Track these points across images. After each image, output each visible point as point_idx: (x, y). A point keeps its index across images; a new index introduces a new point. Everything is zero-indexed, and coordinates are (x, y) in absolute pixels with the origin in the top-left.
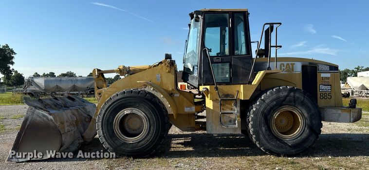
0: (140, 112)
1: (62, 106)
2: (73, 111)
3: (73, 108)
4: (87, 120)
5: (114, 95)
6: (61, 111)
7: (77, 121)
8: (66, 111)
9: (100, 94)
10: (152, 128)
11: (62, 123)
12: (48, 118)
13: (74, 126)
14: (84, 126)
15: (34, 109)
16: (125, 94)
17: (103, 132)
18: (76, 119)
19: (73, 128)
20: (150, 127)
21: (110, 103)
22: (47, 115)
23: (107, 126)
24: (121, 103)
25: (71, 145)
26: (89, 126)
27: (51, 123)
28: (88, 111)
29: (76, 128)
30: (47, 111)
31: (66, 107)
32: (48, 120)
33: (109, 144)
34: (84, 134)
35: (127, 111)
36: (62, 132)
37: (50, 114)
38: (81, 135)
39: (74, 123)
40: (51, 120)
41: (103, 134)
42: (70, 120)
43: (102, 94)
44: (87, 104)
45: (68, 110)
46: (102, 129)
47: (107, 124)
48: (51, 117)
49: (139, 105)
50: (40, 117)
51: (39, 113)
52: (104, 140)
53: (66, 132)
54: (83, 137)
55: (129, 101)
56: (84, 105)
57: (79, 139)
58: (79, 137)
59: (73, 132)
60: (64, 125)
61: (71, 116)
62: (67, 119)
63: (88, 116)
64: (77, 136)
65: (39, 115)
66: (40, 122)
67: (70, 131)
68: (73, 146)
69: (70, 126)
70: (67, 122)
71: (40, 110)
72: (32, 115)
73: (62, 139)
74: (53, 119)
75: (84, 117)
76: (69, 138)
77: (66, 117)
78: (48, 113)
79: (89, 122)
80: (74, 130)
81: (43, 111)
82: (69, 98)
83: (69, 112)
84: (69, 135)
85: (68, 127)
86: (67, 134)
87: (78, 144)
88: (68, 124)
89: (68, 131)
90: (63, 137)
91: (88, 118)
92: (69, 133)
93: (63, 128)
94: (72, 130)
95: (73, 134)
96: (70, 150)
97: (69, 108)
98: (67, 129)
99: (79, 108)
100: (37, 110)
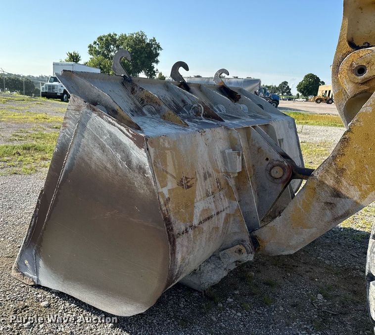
1: (198, 114)
2: (235, 135)
3: (236, 122)
4: (277, 173)
6: (192, 127)
7: (241, 177)
8: (207, 130)
9: (362, 71)
11: (186, 183)
12: (128, 159)
13: (230, 196)
15: (84, 109)
18: (239, 169)
19: (226, 203)
22: (127, 141)
25: (207, 261)
27: (138, 181)
29: (235, 204)
30: (130, 124)
31: (212, 116)
32: (129, 163)
34: (263, 233)
36: (179, 226)
37: (140, 142)
38: (252, 230)
39: (232, 183)
40: (141, 170)
42: (218, 171)
45: (218, 130)
48: (139, 155)
50: (103, 148)
51: (102, 128)
53: (195, 222)
54: (255, 242)
56: (263, 117)
57: (241, 247)
58: (243, 241)
59: (223, 221)
60: (194, 193)
61: (223, 153)
62: (209, 164)
63: (282, 159)
64: (235, 233)
65: (99, 137)
66: (101, 168)
67: (211, 217)
68: (214, 266)
69: (214, 197)
70: (205, 179)
71: (104, 116)
72: (80, 136)
73: (176, 256)
74: (148, 164)
75: (268, 162)
76: (203, 243)
77: (206, 156)
78: (131, 136)
79: (283, 182)
80: (228, 211)
81: (114, 122)
82: (225, 90)
83: (220, 138)
84: (204, 234)
85: (207, 199)
86: (201, 231)
87: (234, 264)
88: (209, 185)
89: (205, 220)
90: (178, 247)
91: (283, 168)
92: (205, 226)
93: (187, 206)
94: (219, 210)
95: (221, 229)
96: (203, 281)
97: (222, 121)
98: (201, 209)
99: (254, 127)
100: (94, 115)
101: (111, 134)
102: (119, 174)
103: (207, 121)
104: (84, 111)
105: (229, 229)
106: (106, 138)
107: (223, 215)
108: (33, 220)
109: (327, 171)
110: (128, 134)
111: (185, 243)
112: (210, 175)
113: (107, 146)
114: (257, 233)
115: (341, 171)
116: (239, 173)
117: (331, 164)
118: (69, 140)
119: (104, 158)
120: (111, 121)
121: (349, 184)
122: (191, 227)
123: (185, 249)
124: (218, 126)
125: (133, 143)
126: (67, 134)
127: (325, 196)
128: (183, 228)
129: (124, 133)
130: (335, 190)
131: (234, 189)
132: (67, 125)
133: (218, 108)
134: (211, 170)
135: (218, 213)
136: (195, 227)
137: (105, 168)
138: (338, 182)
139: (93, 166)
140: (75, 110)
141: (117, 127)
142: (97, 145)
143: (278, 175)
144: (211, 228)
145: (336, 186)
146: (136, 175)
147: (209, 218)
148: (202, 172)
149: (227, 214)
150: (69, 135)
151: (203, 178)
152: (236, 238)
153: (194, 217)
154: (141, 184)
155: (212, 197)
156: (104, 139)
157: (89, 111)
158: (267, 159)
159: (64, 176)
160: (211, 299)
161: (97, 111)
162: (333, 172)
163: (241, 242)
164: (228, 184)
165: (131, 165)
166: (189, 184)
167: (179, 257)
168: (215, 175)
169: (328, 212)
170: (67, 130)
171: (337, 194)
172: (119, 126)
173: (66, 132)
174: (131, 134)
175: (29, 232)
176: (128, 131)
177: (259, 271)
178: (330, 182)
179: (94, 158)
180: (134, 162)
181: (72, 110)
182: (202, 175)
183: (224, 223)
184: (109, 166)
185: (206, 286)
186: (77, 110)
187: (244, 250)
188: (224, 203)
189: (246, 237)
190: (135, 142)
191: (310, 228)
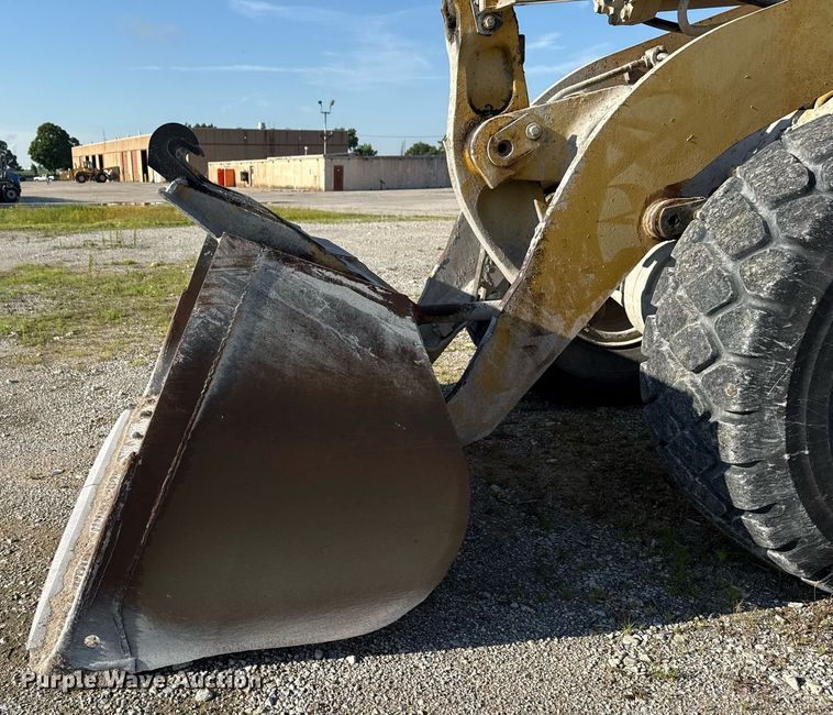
9: (501, 147)
15: (262, 260)
27: (400, 377)
32: (379, 348)
40: (406, 354)
48: (401, 330)
51: (309, 294)
65: (303, 312)
66: (311, 371)
71: (315, 270)
72: (252, 319)
74: (420, 342)
78: (381, 298)
81: (339, 277)
100: (287, 270)
101: (332, 301)
102: (358, 373)
104: (260, 265)
106: (321, 310)
108: (109, 534)
110: (375, 295)
113: (324, 326)
115: (538, 298)
117: (525, 291)
118: (220, 331)
119: (318, 351)
120: (333, 276)
121: (550, 314)
125: (386, 309)
126: (214, 318)
127: (523, 338)
129: (364, 294)
130: (534, 326)
132: (215, 300)
137: (322, 368)
138: (537, 313)
139: (289, 372)
140: (235, 266)
141: (348, 286)
142: (299, 328)
145: (535, 321)
146: (394, 366)
150: (220, 320)
154: (407, 379)
156: (316, 313)
157: (272, 264)
159: (204, 410)
161: (296, 262)
162: (529, 301)
165: (384, 352)
169: (529, 360)
170: (214, 310)
171: (537, 331)
172: (353, 284)
173: (210, 315)
174: (382, 294)
175: (97, 567)
176: (375, 291)
178: (527, 316)
179: (293, 355)
180: (391, 343)
181: (225, 267)
184: (330, 362)
186: (241, 266)
190: (390, 308)
191: (507, 389)
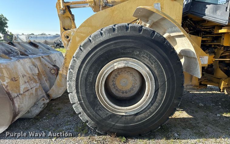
0: (141, 66)
1: (18, 54)
2: (33, 60)
3: (34, 56)
4: (53, 72)
5: (95, 33)
6: (14, 59)
7: (39, 75)
8: (21, 60)
9: (68, 37)
10: (160, 92)
11: (14, 79)
13: (36, 82)
14: (49, 79)
16: (116, 32)
17: (79, 97)
18: (37, 72)
19: (34, 84)
20: (156, 91)
21: (89, 49)
23: (86, 88)
24: (108, 49)
25: (33, 107)
26: (56, 82)
28: (54, 59)
29: (38, 84)
31: (24, 54)
33: (89, 116)
34: (50, 92)
35: (118, 64)
36: (14, 94)
38: (46, 92)
39: (36, 77)
41: (79, 100)
43: (71, 37)
44: (52, 52)
46: (77, 92)
47: (86, 85)
49: (140, 52)
52: (81, 110)
53: (22, 92)
54: (48, 96)
55: (122, 45)
56: (48, 53)
57: (44, 98)
58: (44, 96)
59: (35, 91)
60: (19, 82)
61: (30, 67)
62: (24, 72)
63: (53, 67)
64: (41, 94)
67: (29, 90)
68: (36, 108)
69: (29, 83)
70: (23, 77)
73: (15, 105)
75: (49, 69)
76: (27, 100)
77: (22, 69)
79: (56, 74)
80: (36, 87)
82: (31, 44)
83: (28, 62)
84: (27, 96)
85: (26, 84)
86: (25, 95)
87: (43, 105)
88: (26, 79)
89: (26, 91)
90: (15, 102)
91: (55, 70)
92: (27, 93)
93: (16, 88)
94: (32, 87)
95: (34, 94)
96: (33, 114)
97: (28, 56)
98: (24, 87)
99: (42, 57)
103: (22, 56)
105: (39, 93)
107: (34, 89)
109: (63, 68)
111: (18, 100)
112: (25, 76)
114: (48, 92)
116: (38, 73)
122: (20, 94)
123: (19, 102)
124: (26, 58)
127: (65, 76)
128: (16, 95)
131: (37, 79)
133: (29, 51)
134: (25, 74)
135: (31, 88)
136: (22, 94)
143: (53, 73)
144: (29, 94)
147: (27, 91)
148: (21, 75)
149: (36, 88)
151: (22, 77)
152: (41, 96)
153: (21, 91)
155: (28, 83)
158: (49, 68)
160: (37, 119)
162: (65, 68)
163: (43, 97)
164: (34, 78)
166: (16, 80)
167: (17, 105)
168: (28, 75)
177: (56, 106)
178: (65, 71)
182: (21, 76)
183: (35, 92)
185: (35, 115)
187: (45, 99)
188: (34, 85)
189: (45, 94)
191: (63, 87)
